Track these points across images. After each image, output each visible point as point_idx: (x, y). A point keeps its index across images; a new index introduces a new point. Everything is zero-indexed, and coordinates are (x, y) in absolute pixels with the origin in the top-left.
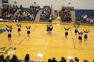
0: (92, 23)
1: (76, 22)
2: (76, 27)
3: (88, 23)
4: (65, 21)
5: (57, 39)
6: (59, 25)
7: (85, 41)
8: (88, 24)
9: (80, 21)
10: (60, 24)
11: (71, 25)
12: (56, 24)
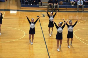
0: (80, 7)
1: (50, 6)
2: (49, 17)
3: (73, 7)
4: (27, 3)
5: (13, 42)
6: (15, 12)
7: (68, 43)
8: (73, 10)
9: (58, 4)
10: (18, 11)
11: (40, 13)
12: (9, 10)
